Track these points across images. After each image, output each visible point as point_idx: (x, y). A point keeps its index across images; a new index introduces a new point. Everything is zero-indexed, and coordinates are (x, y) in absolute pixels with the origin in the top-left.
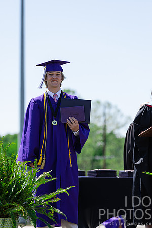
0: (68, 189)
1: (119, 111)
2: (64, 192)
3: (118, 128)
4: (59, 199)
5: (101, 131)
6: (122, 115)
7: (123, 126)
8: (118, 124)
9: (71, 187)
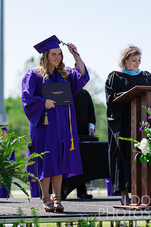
0: (42, 154)
1: (97, 77)
2: (39, 157)
3: (97, 93)
4: (33, 163)
6: (100, 81)
7: (101, 91)
8: (96, 89)
9: (45, 152)
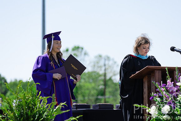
0: (77, 117)
2: (75, 120)
3: (115, 75)
5: (103, 78)
8: (114, 72)
9: (80, 116)
